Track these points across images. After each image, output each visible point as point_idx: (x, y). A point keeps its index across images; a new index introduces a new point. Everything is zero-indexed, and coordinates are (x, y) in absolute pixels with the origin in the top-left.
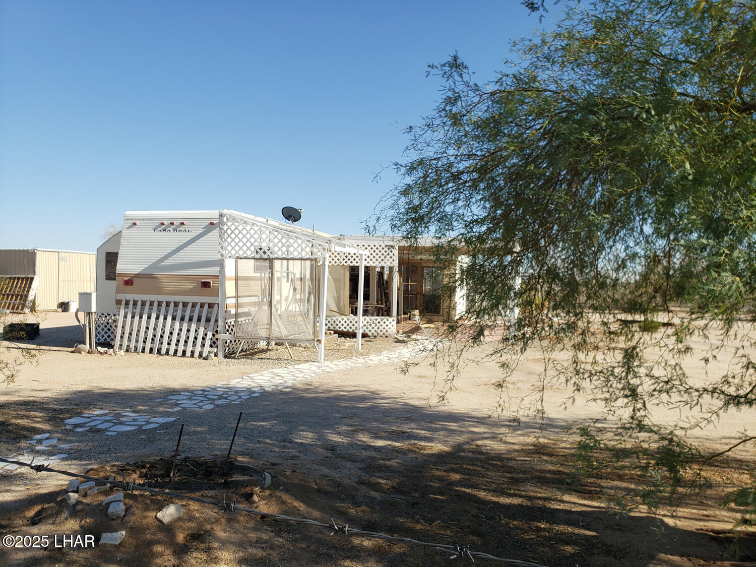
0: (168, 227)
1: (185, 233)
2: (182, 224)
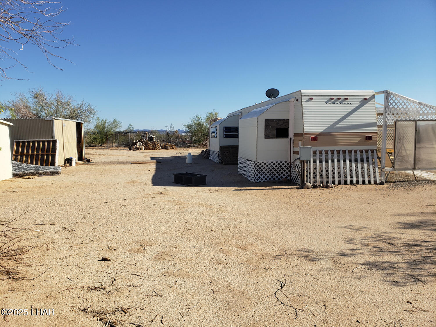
0: (336, 101)
1: (348, 105)
2: (346, 99)
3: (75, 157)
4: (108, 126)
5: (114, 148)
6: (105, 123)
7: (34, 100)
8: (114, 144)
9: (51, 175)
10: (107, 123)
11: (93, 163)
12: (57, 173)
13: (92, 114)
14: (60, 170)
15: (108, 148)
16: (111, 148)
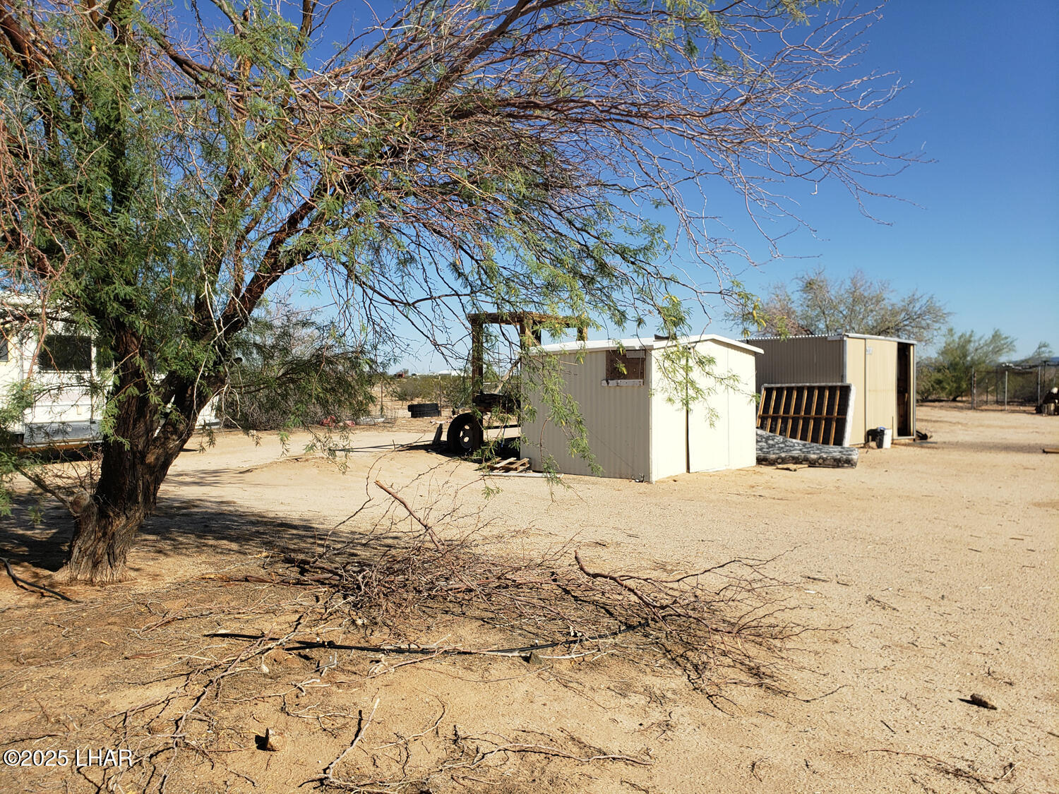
3: (890, 426)
4: (976, 350)
5: (991, 408)
6: (970, 341)
7: (805, 296)
8: (990, 398)
9: (834, 467)
10: (975, 342)
11: (936, 443)
12: (849, 463)
13: (936, 322)
14: (855, 457)
15: (973, 407)
16: (983, 407)
